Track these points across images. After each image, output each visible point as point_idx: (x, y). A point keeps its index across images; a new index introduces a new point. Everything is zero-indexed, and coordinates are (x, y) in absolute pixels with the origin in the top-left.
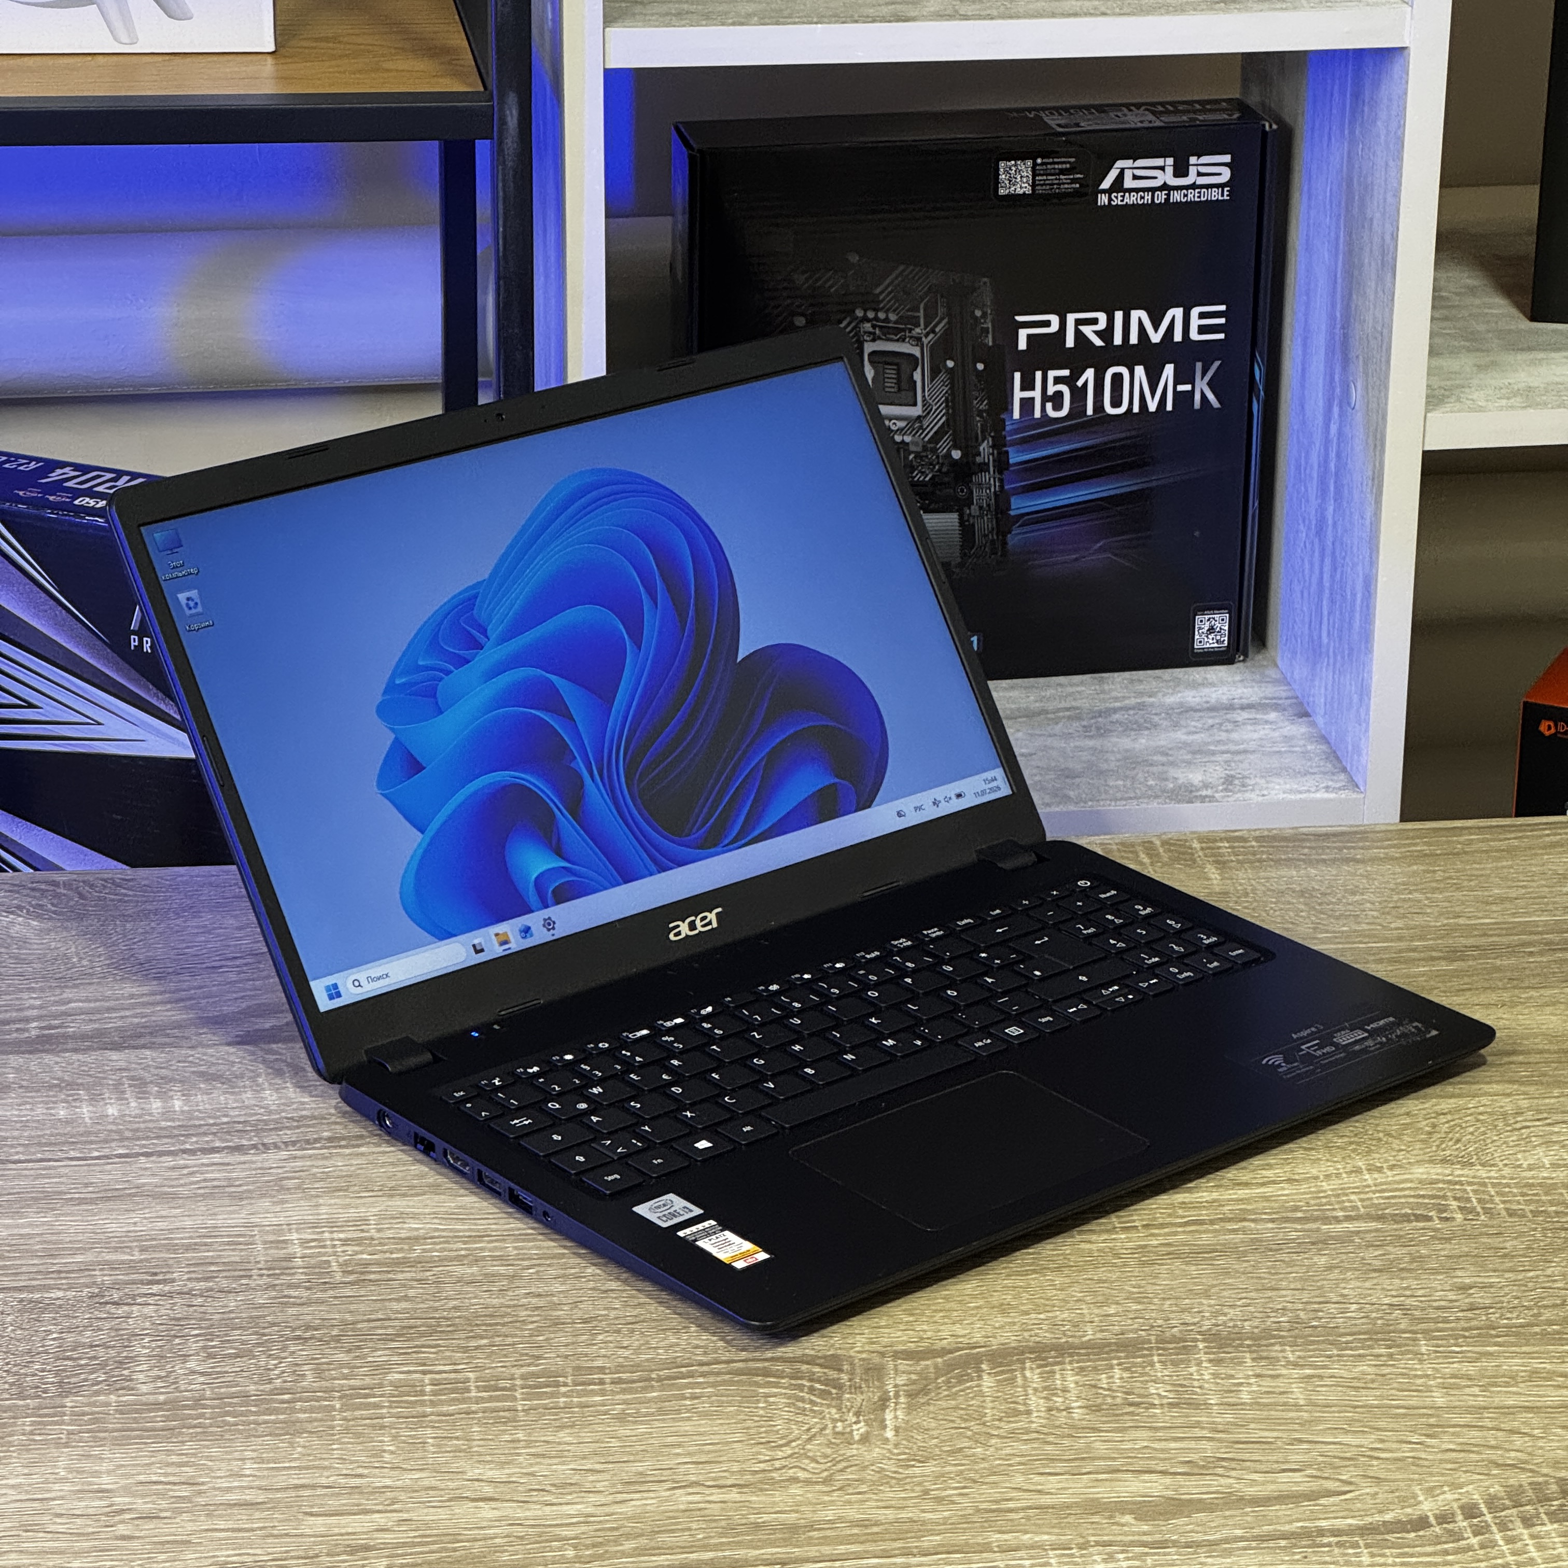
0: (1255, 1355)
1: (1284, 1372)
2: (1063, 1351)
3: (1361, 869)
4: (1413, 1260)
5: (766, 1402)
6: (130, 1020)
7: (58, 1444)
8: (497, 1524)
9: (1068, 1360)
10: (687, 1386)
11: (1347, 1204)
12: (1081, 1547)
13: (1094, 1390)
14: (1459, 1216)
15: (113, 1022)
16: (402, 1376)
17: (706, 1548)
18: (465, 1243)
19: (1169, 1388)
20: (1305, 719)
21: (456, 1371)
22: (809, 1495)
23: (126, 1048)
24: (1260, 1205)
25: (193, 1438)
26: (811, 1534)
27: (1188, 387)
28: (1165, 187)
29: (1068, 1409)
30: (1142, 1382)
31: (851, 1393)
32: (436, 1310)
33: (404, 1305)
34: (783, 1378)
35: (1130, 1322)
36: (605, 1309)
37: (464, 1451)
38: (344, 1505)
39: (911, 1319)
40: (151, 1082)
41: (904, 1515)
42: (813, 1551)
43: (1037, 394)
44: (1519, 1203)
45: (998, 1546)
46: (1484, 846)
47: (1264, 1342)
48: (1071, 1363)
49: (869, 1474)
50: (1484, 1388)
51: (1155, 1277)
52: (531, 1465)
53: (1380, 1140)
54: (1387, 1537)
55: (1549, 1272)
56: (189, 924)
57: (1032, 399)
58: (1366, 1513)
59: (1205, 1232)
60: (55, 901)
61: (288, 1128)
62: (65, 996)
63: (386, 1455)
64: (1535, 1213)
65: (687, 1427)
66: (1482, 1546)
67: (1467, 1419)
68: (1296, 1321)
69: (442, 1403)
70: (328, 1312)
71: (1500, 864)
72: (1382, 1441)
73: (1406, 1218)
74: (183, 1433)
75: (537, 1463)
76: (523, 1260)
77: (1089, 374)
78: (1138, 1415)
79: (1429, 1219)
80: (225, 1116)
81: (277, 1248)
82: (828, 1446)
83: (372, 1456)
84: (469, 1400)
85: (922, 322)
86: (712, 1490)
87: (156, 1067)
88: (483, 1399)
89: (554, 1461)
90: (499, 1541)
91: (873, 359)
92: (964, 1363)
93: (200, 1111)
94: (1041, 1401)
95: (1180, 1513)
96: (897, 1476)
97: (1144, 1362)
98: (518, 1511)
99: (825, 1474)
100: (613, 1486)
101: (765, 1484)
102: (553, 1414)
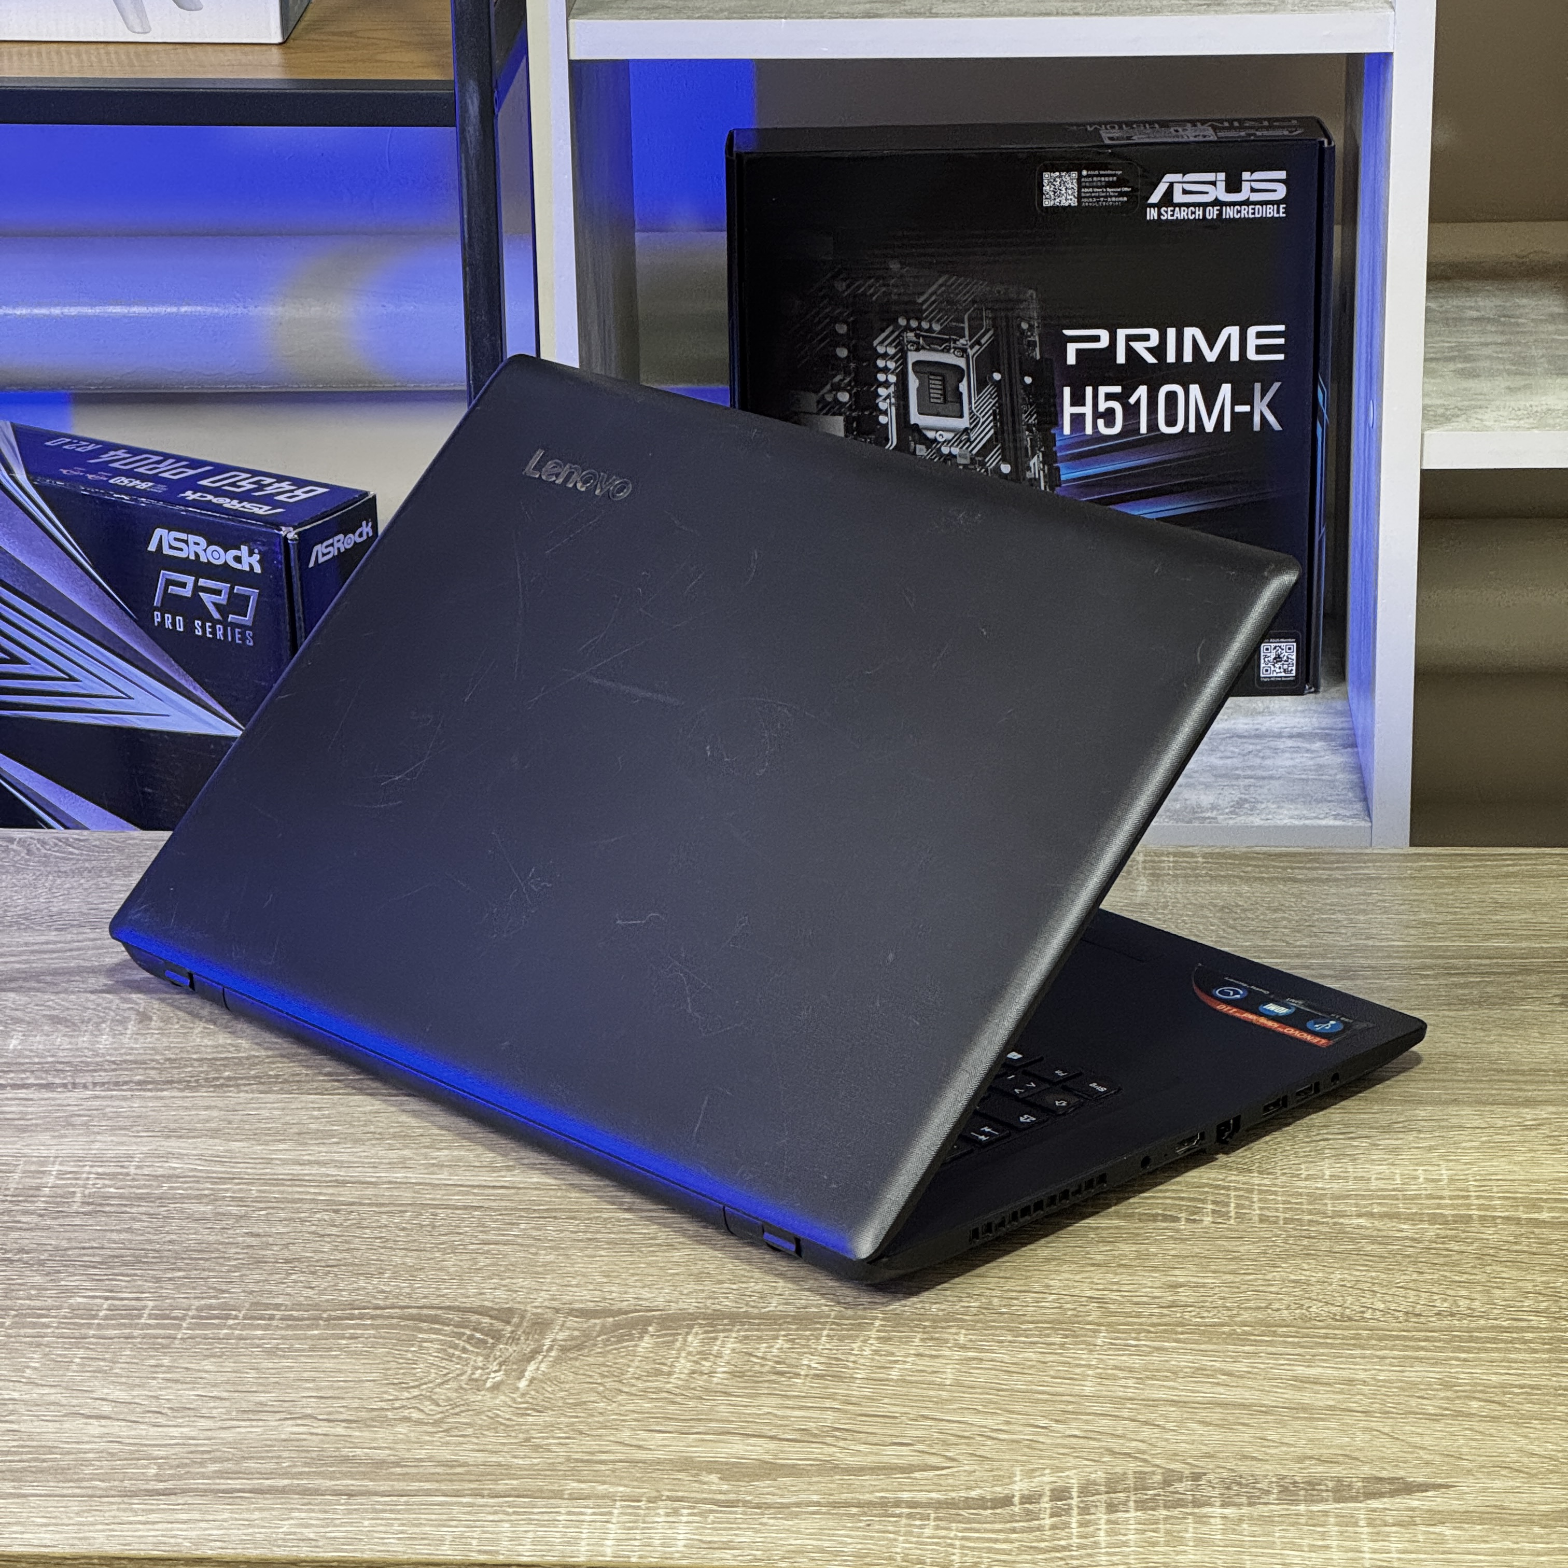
0: (926, 1336)
1: (948, 1353)
2: (735, 1318)
3: (1296, 888)
4: (1137, 1258)
5: (419, 1346)
6: (13, 965)
8: (98, 1440)
9: (737, 1328)
10: (351, 1327)
12: (651, 1500)
13: (746, 1358)
14: (1208, 1220)
16: (84, 1300)
17: (285, 1475)
18: (214, 1183)
19: (823, 1360)
21: (137, 1299)
22: (412, 1434)
26: (393, 1470)
27: (1246, 408)
28: (1216, 202)
29: (711, 1373)
30: (798, 1353)
31: (506, 1344)
32: (150, 1242)
33: (123, 1236)
34: (449, 1325)
36: (315, 1252)
39: (605, 1280)
41: (494, 1459)
42: (384, 1486)
43: (1087, 410)
44: (1277, 1210)
46: (1434, 873)
48: (738, 1331)
49: (482, 1420)
50: (1140, 1381)
52: (161, 1388)
54: (961, 1512)
55: (1269, 1277)
56: (116, 882)
57: (1083, 415)
58: (954, 1488)
61: (105, 1070)
63: (28, 1371)
64: (1287, 1221)
65: (329, 1364)
66: (1054, 1527)
67: (1107, 1408)
68: (986, 1307)
69: (108, 1327)
70: (47, 1238)
71: (1441, 891)
72: (1008, 1423)
73: (1154, 1217)
75: (167, 1388)
77: (1142, 392)
78: (778, 1383)
80: (53, 1056)
81: (34, 1178)
82: (456, 1390)
83: (18, 1370)
84: (135, 1326)
85: (967, 333)
86: (321, 1423)
87: (12, 1009)
88: (149, 1326)
89: (185, 1386)
90: (91, 1455)
91: (917, 369)
92: (633, 1324)
93: (31, 1051)
94: (689, 1364)
95: (767, 1476)
96: (508, 1423)
97: (812, 1335)
98: (125, 1429)
99: (439, 1416)
100: (228, 1413)
101: (376, 1421)
102: (208, 1344)
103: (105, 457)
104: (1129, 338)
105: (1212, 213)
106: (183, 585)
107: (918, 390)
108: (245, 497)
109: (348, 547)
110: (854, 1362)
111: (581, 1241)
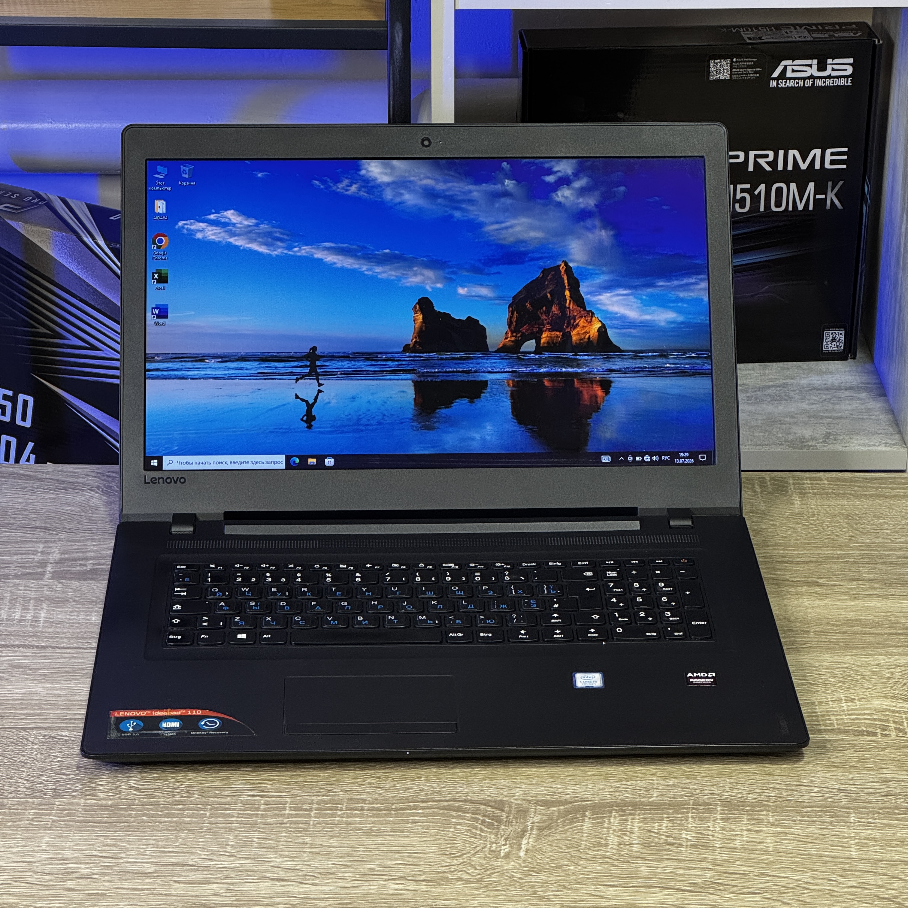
0: (749, 817)
1: (765, 829)
2: (635, 806)
3: (887, 502)
4: (859, 761)
5: (455, 828)
7: (46, 828)
8: (282, 896)
9: (637, 812)
10: (413, 815)
11: (828, 722)
13: (649, 833)
14: (894, 734)
16: (249, 798)
19: (694, 835)
21: (280, 797)
22: (466, 890)
25: (122, 829)
27: (823, 196)
28: (812, 77)
29: (630, 845)
30: (678, 830)
31: (505, 826)
34: (468, 813)
35: (680, 790)
37: (274, 848)
38: (197, 878)
39: (551, 780)
47: (757, 809)
48: (639, 815)
49: (504, 879)
50: (883, 847)
52: (310, 859)
53: (857, 681)
63: (229, 847)
65: (405, 841)
67: (868, 867)
68: (779, 796)
69: (267, 816)
72: (814, 878)
73: (861, 733)
74: (116, 826)
75: (314, 859)
77: (762, 187)
78: (671, 851)
79: (875, 734)
82: (484, 859)
83: (220, 848)
84: (283, 816)
86: (410, 883)
88: (291, 816)
89: (324, 858)
92: (576, 811)
94: (616, 838)
96: (520, 881)
97: (682, 817)
98: (296, 888)
99: (479, 876)
100: (354, 876)
101: (442, 880)
102: (331, 828)
104: (756, 156)
105: (809, 83)
110: (712, 836)
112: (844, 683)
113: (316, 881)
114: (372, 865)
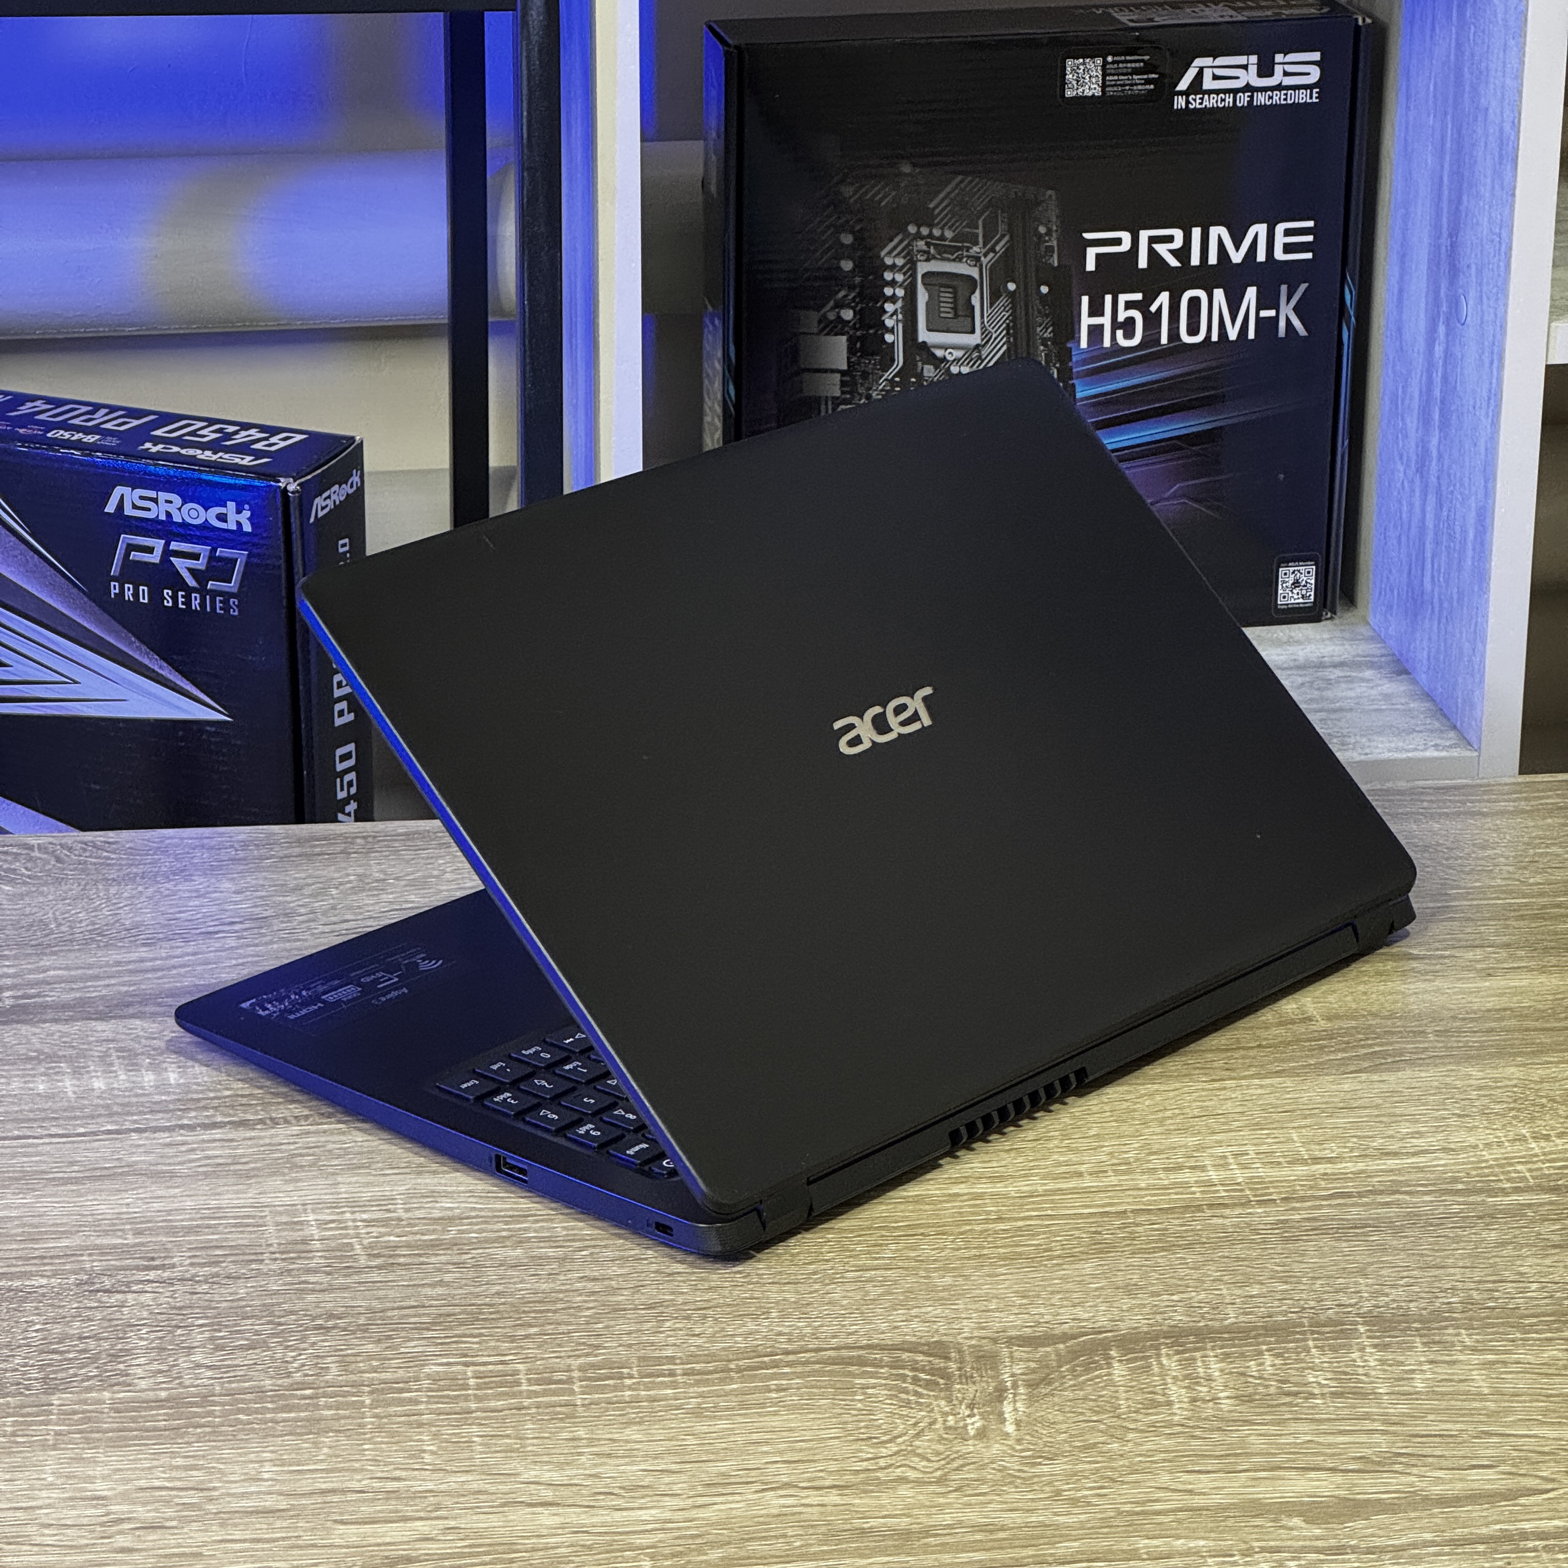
0: (1426, 1339)
1: (1462, 1358)
2: (1203, 1336)
3: (1489, 822)
5: (864, 1394)
6: (116, 988)
7: (44, 1447)
8: (560, 1531)
9: (1209, 1345)
10: (774, 1377)
11: (1513, 1175)
12: (1245, 1553)
13: (1243, 1379)
15: (97, 990)
16: (441, 1369)
18: (507, 1223)
19: (1329, 1375)
20: (1404, 676)
21: (502, 1363)
22: (921, 1497)
23: (112, 1018)
24: (1413, 1176)
25: (201, 1438)
26: (926, 1540)
27: (1272, 313)
28: (1248, 88)
29: (1214, 1400)
30: (1297, 1369)
31: (961, 1383)
32: (478, 1296)
33: (440, 1290)
34: (882, 1367)
35: (1276, 1303)
36: (673, 1293)
37: (516, 1450)
38: (380, 1512)
39: (1024, 1301)
40: (142, 1054)
41: (1034, 1518)
43: (1105, 321)
45: (1147, 1553)
47: (1437, 1325)
48: (1213, 1349)
49: (991, 1474)
51: (1303, 1255)
52: (595, 1465)
53: (1543, 1106)
56: (180, 887)
57: (1102, 326)
59: (1353, 1205)
60: (29, 865)
62: (42, 963)
63: (426, 1455)
65: (775, 1422)
68: (1468, 1303)
69: (486, 1398)
70: (352, 1299)
74: (188, 1433)
75: (604, 1464)
76: (573, 1241)
77: (1164, 298)
78: (1296, 1405)
80: (227, 1089)
81: (292, 1230)
82: (939, 1442)
83: (410, 1457)
84: (519, 1395)
85: (981, 240)
86: (807, 1492)
87: (147, 1038)
88: (536, 1394)
89: (622, 1461)
90: (563, 1550)
91: (927, 281)
92: (1089, 1349)
93: (198, 1084)
94: (1183, 1391)
95: (1354, 1516)
96: (1023, 1475)
97: (1298, 1347)
98: (583, 1516)
99: (939, 1473)
100: (693, 1488)
101: (870, 1485)
102: (618, 1409)
103: (26, 408)
104: (1152, 240)
105: (1243, 100)
106: (150, 550)
107: (927, 304)
108: (214, 446)
109: (342, 499)
111: (969, 1259)
112: (1519, 1110)
113: (620, 1502)
114: (723, 1467)
